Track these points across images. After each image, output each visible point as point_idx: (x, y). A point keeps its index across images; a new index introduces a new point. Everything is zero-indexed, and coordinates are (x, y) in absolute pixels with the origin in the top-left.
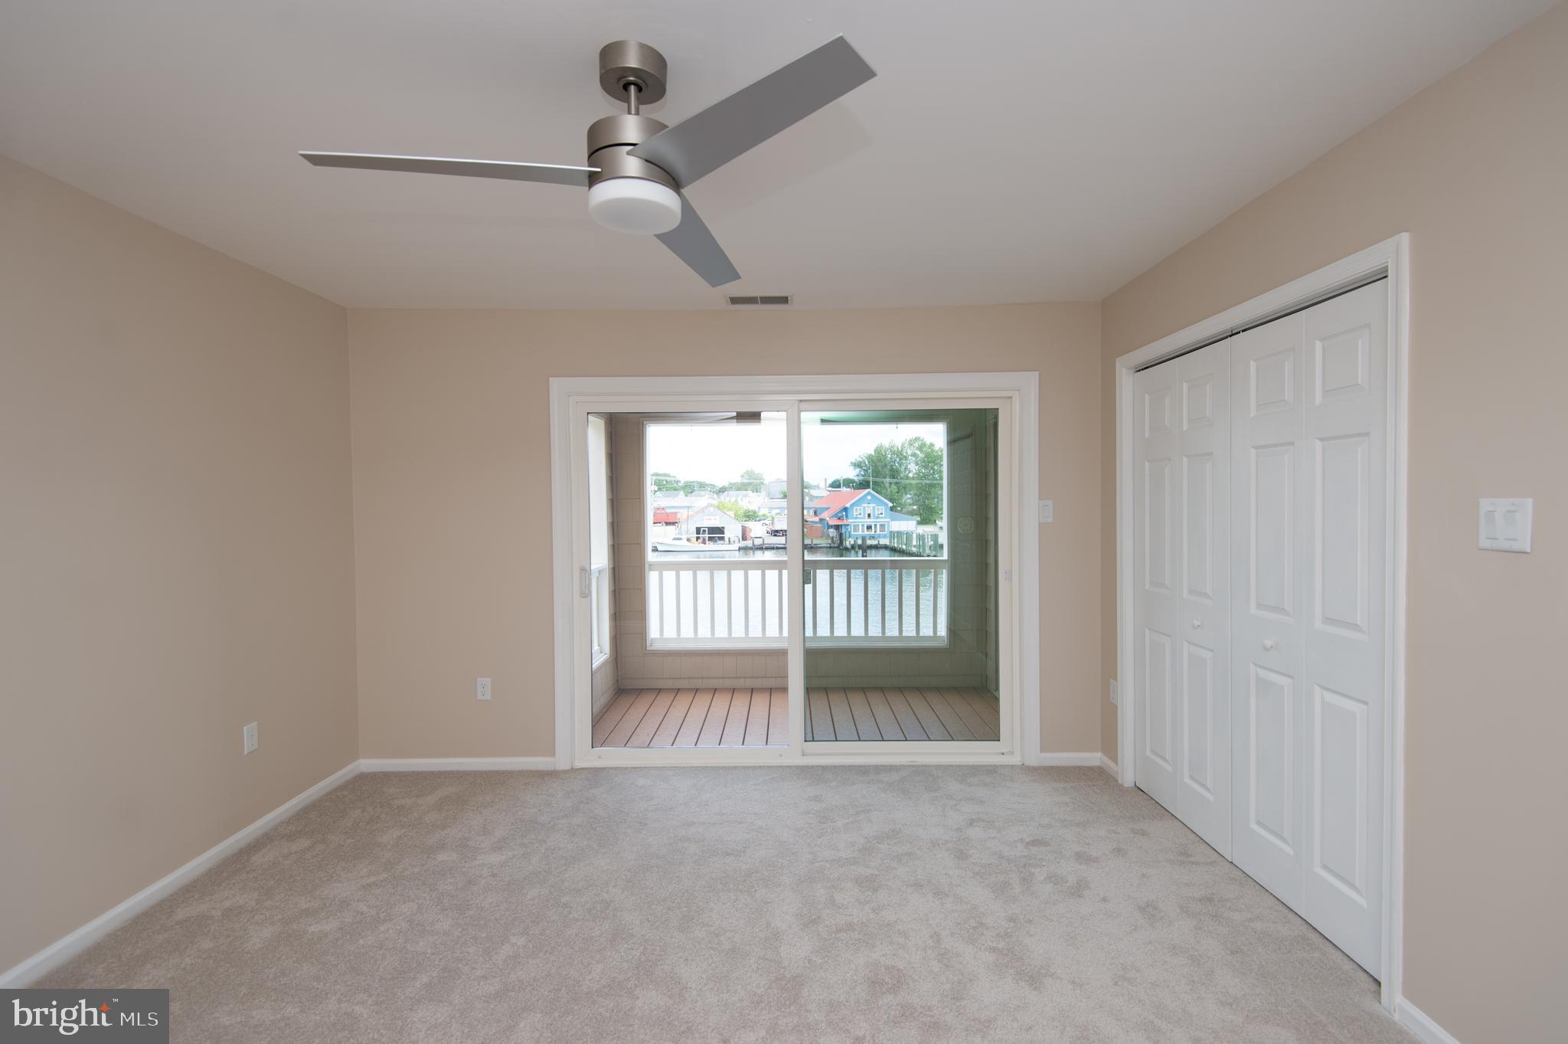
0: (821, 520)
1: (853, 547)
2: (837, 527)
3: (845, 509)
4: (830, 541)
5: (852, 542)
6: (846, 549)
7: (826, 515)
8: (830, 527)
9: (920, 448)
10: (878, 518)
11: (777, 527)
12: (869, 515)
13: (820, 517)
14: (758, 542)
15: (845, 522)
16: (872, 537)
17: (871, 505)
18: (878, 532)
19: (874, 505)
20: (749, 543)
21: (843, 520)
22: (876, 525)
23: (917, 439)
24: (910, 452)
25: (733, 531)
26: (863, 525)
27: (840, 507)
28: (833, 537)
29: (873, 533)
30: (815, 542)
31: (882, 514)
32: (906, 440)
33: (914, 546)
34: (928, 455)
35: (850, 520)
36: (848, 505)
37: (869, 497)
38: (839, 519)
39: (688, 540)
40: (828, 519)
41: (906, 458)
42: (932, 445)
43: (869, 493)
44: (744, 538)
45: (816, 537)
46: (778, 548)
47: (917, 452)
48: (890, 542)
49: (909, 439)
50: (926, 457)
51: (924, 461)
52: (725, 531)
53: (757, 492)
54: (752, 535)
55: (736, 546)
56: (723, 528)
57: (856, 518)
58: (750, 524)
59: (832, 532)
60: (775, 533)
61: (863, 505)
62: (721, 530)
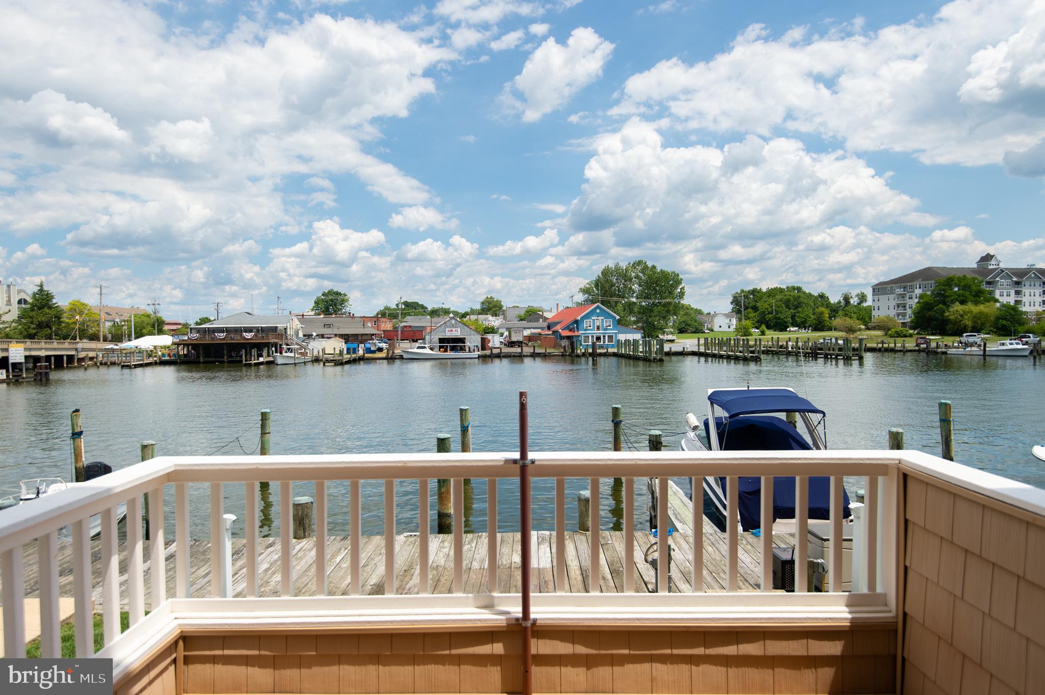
0: (554, 332)
1: (584, 355)
2: (568, 338)
3: (576, 322)
4: (562, 350)
5: (583, 351)
6: (578, 356)
7: (558, 328)
8: (562, 338)
9: (643, 272)
10: (606, 329)
11: (514, 339)
12: (598, 328)
13: (552, 330)
14: (496, 351)
15: (576, 333)
16: (602, 347)
17: (600, 318)
18: (607, 343)
19: (603, 318)
20: (488, 352)
21: (574, 331)
22: (604, 336)
23: (640, 263)
24: (633, 274)
25: (473, 341)
26: (592, 337)
27: (571, 319)
28: (565, 347)
29: (602, 343)
30: (548, 351)
31: (610, 326)
32: (629, 264)
33: (641, 352)
34: (650, 277)
35: (580, 332)
36: (579, 318)
37: (598, 311)
38: (570, 331)
39: (432, 349)
40: (560, 331)
41: (631, 280)
42: (654, 267)
43: (598, 307)
44: (483, 348)
45: (550, 347)
46: (514, 356)
47: (640, 274)
48: (618, 350)
49: (632, 263)
50: (649, 278)
51: (647, 283)
52: (466, 341)
53: (496, 316)
54: (490, 345)
55: (476, 354)
56: (464, 338)
57: (586, 330)
58: (489, 336)
59: (565, 343)
60: (511, 344)
61: (593, 318)
62: (462, 340)
